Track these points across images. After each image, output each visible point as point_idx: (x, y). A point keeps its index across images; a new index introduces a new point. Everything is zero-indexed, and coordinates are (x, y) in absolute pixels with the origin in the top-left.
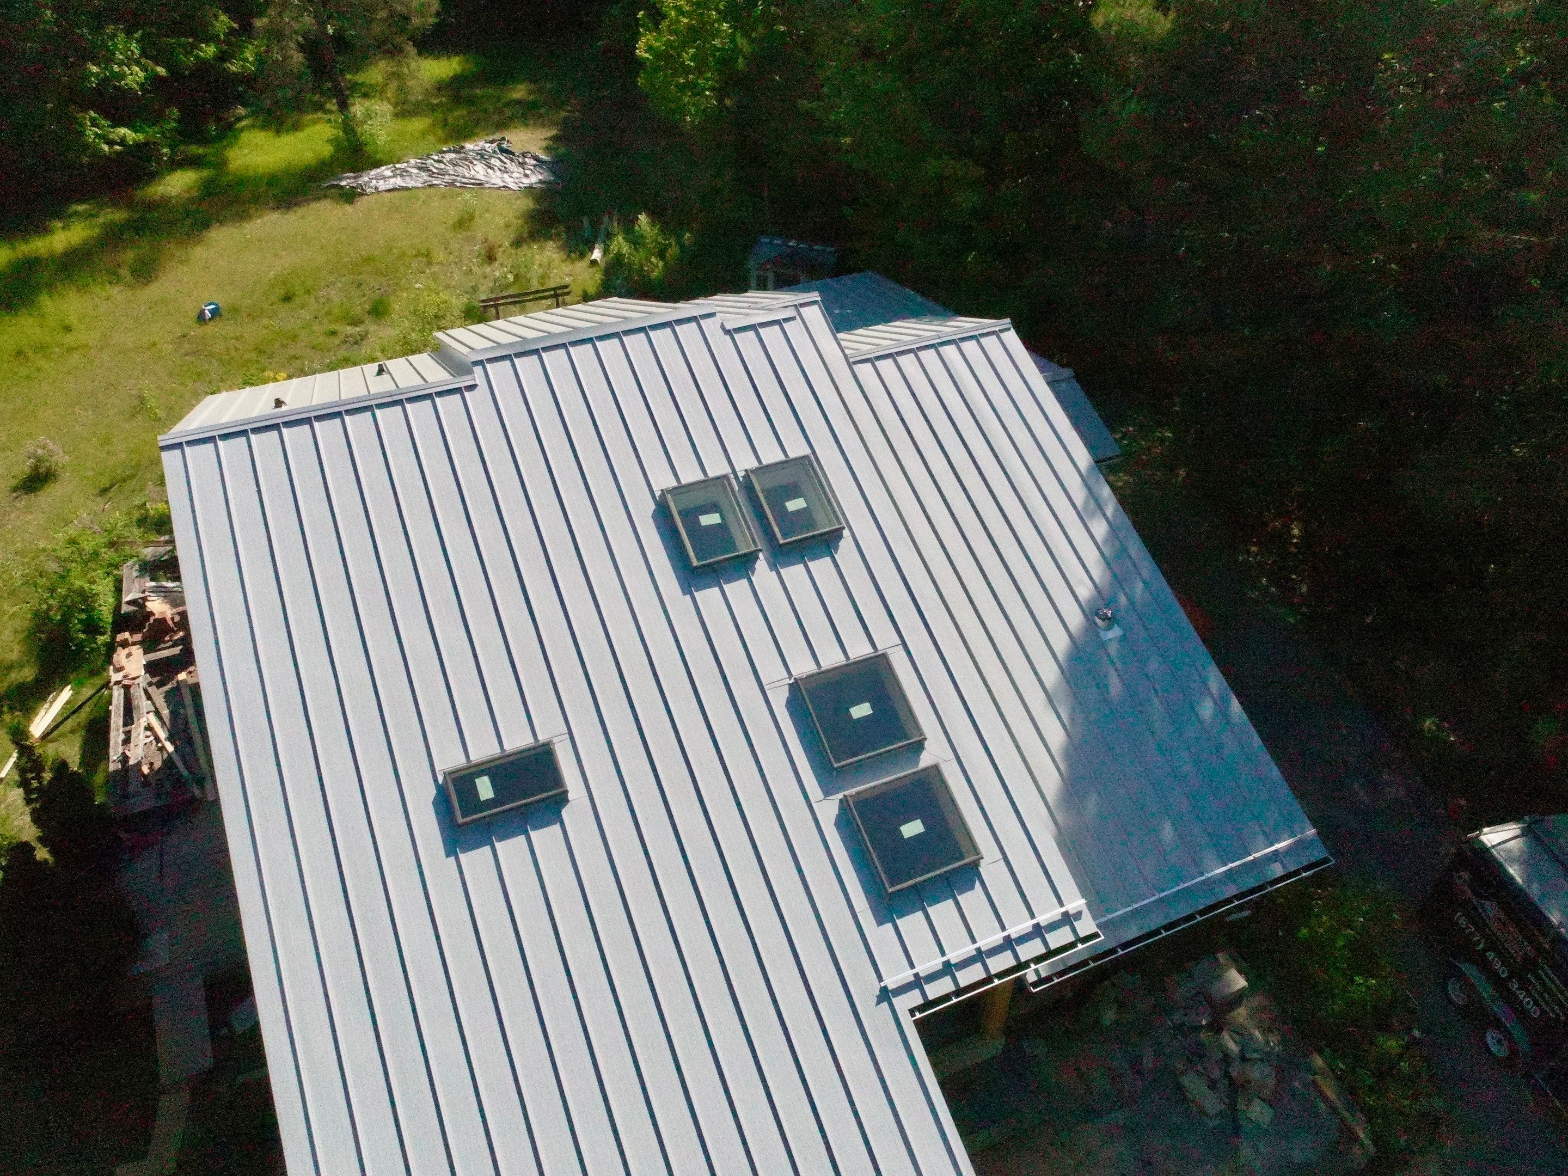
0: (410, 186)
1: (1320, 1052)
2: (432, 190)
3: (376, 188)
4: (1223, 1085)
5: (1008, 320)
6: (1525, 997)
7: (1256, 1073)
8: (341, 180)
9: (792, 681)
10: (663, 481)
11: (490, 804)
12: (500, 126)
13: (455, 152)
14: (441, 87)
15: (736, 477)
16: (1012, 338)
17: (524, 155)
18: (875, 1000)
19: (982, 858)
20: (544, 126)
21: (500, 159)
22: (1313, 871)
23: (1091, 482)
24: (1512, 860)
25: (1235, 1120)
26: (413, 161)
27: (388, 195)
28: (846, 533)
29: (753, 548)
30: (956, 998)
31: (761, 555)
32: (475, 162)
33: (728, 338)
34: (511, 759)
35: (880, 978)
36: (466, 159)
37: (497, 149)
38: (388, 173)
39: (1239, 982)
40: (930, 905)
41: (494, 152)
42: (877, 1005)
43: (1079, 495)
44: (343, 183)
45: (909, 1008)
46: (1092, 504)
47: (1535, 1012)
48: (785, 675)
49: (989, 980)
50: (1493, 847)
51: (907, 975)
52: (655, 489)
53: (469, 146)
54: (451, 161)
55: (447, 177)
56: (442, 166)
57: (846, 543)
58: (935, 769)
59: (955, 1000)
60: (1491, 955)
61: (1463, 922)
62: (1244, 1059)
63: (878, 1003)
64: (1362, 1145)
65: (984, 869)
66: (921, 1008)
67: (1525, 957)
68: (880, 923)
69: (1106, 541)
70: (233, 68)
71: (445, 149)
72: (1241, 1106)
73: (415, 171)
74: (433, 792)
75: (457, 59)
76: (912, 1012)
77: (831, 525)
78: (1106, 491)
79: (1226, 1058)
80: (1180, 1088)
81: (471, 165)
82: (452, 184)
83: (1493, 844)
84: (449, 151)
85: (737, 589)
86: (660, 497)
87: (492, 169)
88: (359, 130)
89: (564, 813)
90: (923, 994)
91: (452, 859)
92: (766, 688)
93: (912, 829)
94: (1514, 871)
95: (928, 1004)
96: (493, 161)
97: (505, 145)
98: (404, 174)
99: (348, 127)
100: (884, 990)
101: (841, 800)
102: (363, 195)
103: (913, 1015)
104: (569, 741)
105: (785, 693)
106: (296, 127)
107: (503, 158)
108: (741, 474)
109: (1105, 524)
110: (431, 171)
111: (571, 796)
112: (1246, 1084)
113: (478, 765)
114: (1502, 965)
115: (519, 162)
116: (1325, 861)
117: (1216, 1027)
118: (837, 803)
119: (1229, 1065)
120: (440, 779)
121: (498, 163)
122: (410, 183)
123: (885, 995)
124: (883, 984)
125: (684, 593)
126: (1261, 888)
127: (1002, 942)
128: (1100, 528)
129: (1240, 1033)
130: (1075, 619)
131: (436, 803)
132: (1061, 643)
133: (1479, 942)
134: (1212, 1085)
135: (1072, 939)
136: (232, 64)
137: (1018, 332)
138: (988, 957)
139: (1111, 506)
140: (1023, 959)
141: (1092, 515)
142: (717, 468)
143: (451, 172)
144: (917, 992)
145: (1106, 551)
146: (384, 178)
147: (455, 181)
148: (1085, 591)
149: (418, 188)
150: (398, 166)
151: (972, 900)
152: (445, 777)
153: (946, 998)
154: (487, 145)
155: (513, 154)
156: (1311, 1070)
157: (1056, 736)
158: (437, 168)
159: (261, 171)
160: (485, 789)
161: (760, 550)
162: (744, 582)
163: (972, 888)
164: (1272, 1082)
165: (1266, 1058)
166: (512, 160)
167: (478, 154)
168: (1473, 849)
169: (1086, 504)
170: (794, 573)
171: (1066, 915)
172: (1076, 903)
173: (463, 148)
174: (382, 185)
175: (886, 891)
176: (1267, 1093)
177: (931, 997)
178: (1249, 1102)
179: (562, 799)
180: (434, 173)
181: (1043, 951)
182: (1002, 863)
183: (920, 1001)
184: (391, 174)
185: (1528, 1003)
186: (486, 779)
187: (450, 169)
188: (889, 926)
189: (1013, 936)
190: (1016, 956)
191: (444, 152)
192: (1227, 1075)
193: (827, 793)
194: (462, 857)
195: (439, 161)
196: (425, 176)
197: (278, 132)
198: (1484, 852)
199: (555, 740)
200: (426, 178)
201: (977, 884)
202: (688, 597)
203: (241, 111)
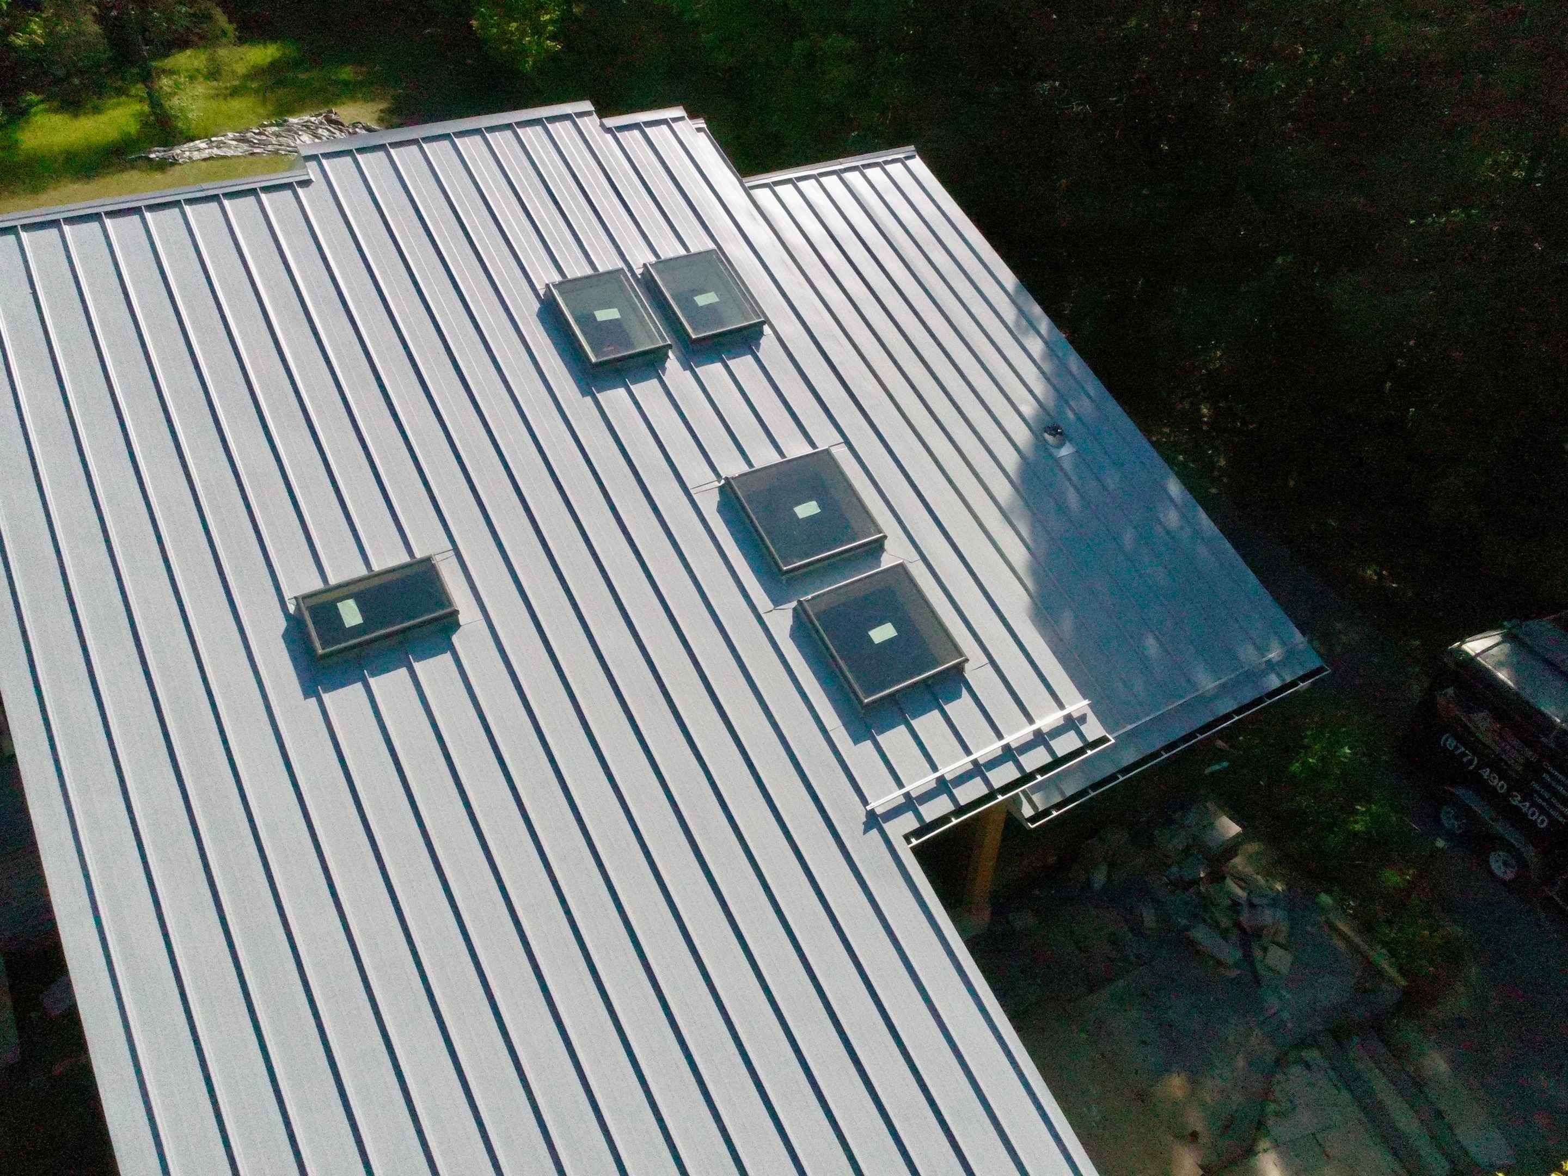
0: (229, 155)
1: (1328, 892)
2: (251, 158)
3: (190, 158)
4: (1234, 936)
5: (912, 147)
6: (1529, 808)
7: (1268, 917)
8: (150, 152)
9: (723, 482)
10: (545, 276)
11: (357, 631)
12: (327, 102)
13: (278, 125)
14: (257, 73)
15: (633, 274)
16: (917, 164)
17: (354, 125)
18: (863, 827)
19: (967, 660)
20: (373, 100)
21: (327, 129)
22: (1310, 681)
23: (1020, 301)
24: (1500, 665)
25: (1254, 972)
26: (230, 135)
27: (204, 164)
28: (766, 328)
29: (661, 344)
30: (957, 818)
31: (670, 354)
32: (300, 133)
33: (609, 137)
34: (384, 579)
35: (865, 802)
36: (289, 131)
37: (323, 121)
38: (203, 145)
39: (1231, 828)
40: (914, 717)
41: (321, 123)
42: (864, 833)
43: (1009, 313)
44: (152, 156)
45: (904, 833)
46: (1024, 323)
47: (1542, 822)
48: (712, 476)
49: (991, 796)
50: (1478, 655)
51: (895, 796)
52: (538, 287)
53: (293, 120)
54: (274, 134)
55: (270, 146)
56: (264, 138)
57: (768, 341)
58: (901, 569)
59: (955, 821)
60: (1486, 773)
61: (1451, 743)
62: (1252, 906)
63: (865, 832)
64: (1391, 981)
65: (970, 673)
66: (917, 833)
67: (1528, 764)
68: (857, 740)
69: (1044, 358)
70: (18, 42)
71: (265, 123)
72: (1258, 954)
73: (234, 143)
74: (282, 624)
75: (275, 46)
76: (907, 838)
77: (746, 319)
78: (1037, 310)
79: (1235, 905)
80: (1192, 943)
81: (296, 136)
82: (276, 152)
83: (1477, 652)
84: (272, 125)
85: (647, 390)
86: (544, 295)
87: (319, 138)
88: (167, 104)
89: (455, 639)
90: (919, 817)
91: (313, 700)
92: (692, 492)
93: (882, 633)
94: (1502, 675)
95: (925, 828)
96: (320, 131)
97: (333, 117)
98: (221, 145)
99: (155, 102)
100: (871, 815)
101: (795, 609)
102: (176, 164)
103: (909, 842)
104: (454, 559)
105: (715, 498)
106: (97, 110)
107: (331, 129)
108: (638, 272)
109: (1039, 341)
110: (252, 142)
111: (462, 619)
112: (1258, 933)
113: (339, 586)
114: (1500, 780)
115: (349, 133)
116: (1319, 670)
117: (1217, 877)
118: (790, 614)
119: (1238, 913)
120: (292, 608)
121: (326, 133)
122: (230, 153)
123: (873, 821)
124: (869, 808)
125: (584, 394)
126: (1259, 701)
127: (1000, 752)
128: (1036, 346)
129: (1241, 879)
130: (1022, 435)
131: (287, 636)
132: (1010, 460)
133: (1471, 762)
134: (1224, 934)
135: (1079, 744)
136: (18, 37)
137: (922, 158)
138: (989, 770)
139: (1045, 324)
140: (1028, 770)
141: (1025, 333)
142: (607, 261)
143: (274, 142)
144: (910, 815)
145: (1046, 367)
146: (199, 150)
147: (278, 150)
148: (1028, 408)
149: (238, 156)
150: (213, 139)
151: (960, 708)
152: (298, 606)
153: (944, 819)
154: (313, 119)
155: (342, 125)
156: (1323, 910)
157: (1019, 554)
158: (259, 140)
159: (56, 148)
160: (350, 614)
161: (670, 346)
162: (655, 382)
163: (958, 696)
164: (1284, 927)
165: (1274, 902)
166: (341, 131)
167: (303, 126)
168: (1458, 664)
169: (1017, 323)
170: (713, 372)
171: (1069, 718)
172: (1078, 705)
173: (285, 121)
174: (196, 156)
175: (860, 702)
176: (1281, 939)
177: (928, 819)
178: (1265, 950)
179: (450, 623)
180: (255, 143)
181: (1049, 759)
182: (989, 668)
183: (916, 825)
184: (207, 146)
185: (1533, 814)
186: (351, 603)
187: (274, 140)
188: (868, 744)
189: (1014, 745)
190: (1019, 767)
191: (266, 126)
192: (1237, 924)
193: (777, 601)
194: (326, 697)
195: (260, 134)
196: (245, 147)
197: (76, 115)
198: (1470, 662)
199: (438, 558)
200: (246, 148)
201: (965, 692)
202: (588, 399)
203: (33, 97)
